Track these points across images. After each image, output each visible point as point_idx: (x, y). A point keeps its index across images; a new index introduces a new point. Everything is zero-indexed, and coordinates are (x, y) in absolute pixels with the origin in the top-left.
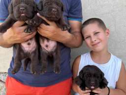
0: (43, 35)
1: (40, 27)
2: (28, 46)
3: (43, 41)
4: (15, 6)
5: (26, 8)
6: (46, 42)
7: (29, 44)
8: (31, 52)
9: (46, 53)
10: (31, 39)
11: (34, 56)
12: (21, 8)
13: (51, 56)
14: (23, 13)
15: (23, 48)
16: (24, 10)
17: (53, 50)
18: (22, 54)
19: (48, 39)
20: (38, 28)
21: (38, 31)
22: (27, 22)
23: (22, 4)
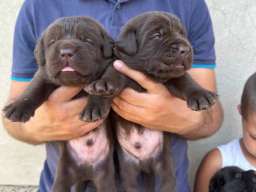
0: (127, 117)
1: (121, 99)
2: (86, 148)
3: (128, 133)
4: (49, 45)
5: (77, 50)
6: (135, 136)
7: (90, 143)
8: (94, 165)
9: (135, 165)
10: (95, 130)
11: (105, 178)
12: (62, 52)
13: (148, 171)
14: (67, 65)
15: (73, 154)
16: (70, 55)
17: (154, 156)
18: (72, 171)
19: (140, 127)
20: (116, 101)
21: (115, 109)
22: (88, 89)
23: (68, 40)
